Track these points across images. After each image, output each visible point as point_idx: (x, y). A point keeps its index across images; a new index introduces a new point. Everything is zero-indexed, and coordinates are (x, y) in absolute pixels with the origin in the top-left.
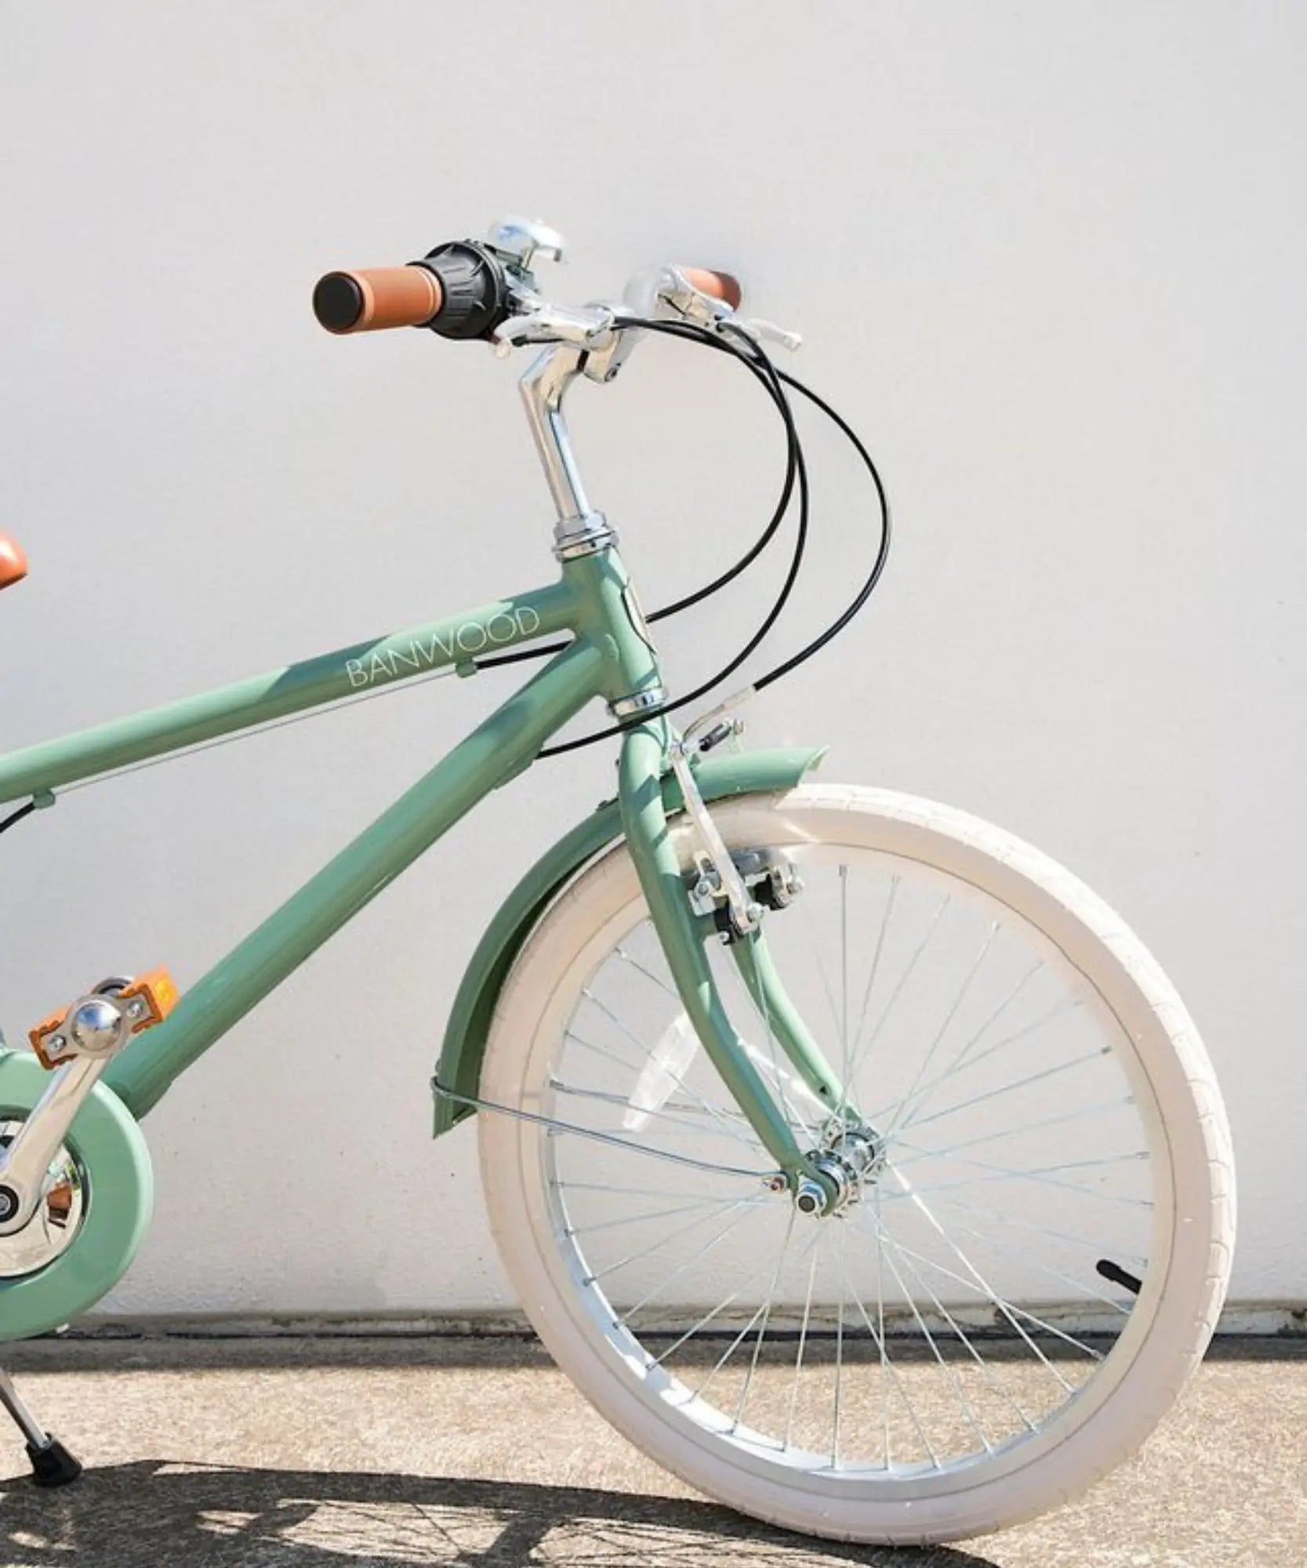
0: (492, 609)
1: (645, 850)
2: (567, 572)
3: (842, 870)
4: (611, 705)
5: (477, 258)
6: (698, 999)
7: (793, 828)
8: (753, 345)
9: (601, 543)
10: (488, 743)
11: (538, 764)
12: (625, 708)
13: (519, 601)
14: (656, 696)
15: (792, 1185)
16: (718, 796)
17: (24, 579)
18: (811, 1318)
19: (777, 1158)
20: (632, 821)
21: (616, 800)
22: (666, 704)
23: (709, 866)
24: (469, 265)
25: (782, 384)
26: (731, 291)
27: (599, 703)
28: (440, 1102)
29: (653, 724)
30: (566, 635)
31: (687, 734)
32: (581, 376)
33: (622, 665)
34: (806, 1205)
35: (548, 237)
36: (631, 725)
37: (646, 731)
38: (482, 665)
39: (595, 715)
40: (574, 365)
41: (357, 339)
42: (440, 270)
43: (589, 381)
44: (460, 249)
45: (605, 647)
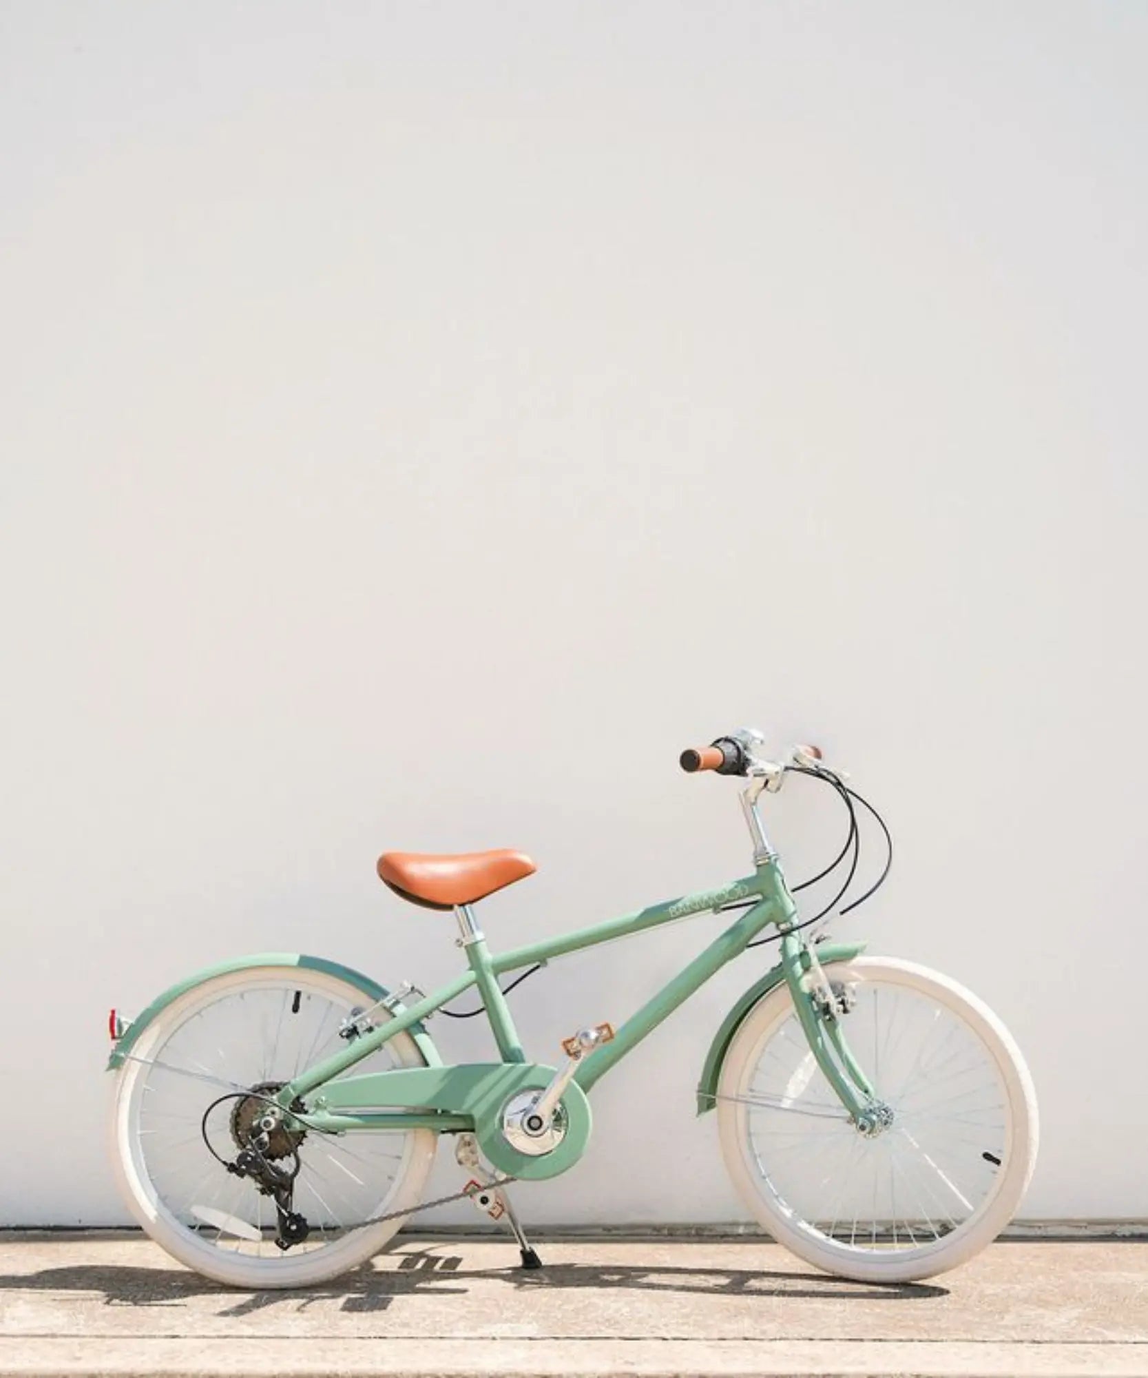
0: (730, 886)
1: (794, 983)
2: (758, 871)
3: (875, 992)
4: (778, 925)
5: (734, 744)
6: (817, 1045)
7: (855, 974)
8: (835, 777)
9: (773, 858)
10: (726, 941)
11: (747, 951)
12: (783, 927)
13: (739, 882)
14: (796, 921)
15: (856, 1121)
16: (827, 960)
17: (532, 875)
18: (857, 1229)
19: (849, 1110)
20: (789, 973)
21: (781, 964)
22: (800, 924)
23: (820, 990)
24: (731, 746)
25: (849, 795)
26: (818, 755)
27: (772, 925)
28: (700, 1099)
29: (795, 933)
30: (758, 897)
31: (812, 934)
32: (764, 791)
33: (783, 909)
34: (863, 1128)
35: (757, 734)
36: (785, 934)
37: (792, 936)
38: (725, 909)
39: (770, 930)
40: (763, 785)
41: (696, 775)
42: (722, 748)
43: (768, 792)
44: (727, 740)
45: (775, 900)
